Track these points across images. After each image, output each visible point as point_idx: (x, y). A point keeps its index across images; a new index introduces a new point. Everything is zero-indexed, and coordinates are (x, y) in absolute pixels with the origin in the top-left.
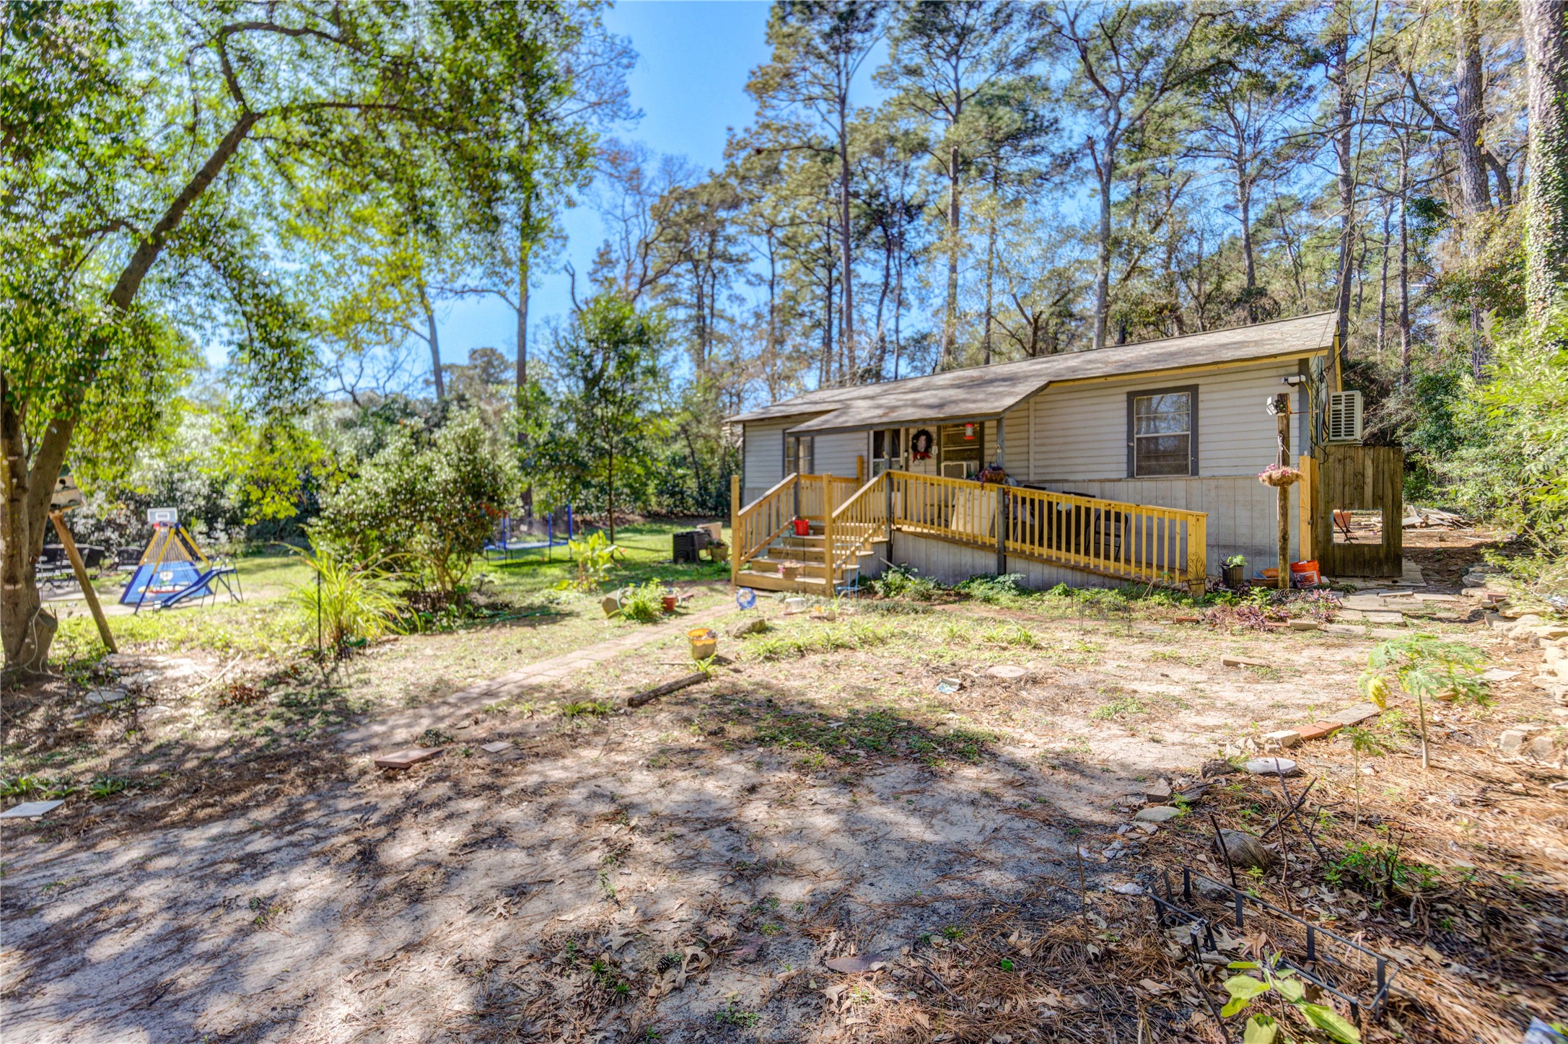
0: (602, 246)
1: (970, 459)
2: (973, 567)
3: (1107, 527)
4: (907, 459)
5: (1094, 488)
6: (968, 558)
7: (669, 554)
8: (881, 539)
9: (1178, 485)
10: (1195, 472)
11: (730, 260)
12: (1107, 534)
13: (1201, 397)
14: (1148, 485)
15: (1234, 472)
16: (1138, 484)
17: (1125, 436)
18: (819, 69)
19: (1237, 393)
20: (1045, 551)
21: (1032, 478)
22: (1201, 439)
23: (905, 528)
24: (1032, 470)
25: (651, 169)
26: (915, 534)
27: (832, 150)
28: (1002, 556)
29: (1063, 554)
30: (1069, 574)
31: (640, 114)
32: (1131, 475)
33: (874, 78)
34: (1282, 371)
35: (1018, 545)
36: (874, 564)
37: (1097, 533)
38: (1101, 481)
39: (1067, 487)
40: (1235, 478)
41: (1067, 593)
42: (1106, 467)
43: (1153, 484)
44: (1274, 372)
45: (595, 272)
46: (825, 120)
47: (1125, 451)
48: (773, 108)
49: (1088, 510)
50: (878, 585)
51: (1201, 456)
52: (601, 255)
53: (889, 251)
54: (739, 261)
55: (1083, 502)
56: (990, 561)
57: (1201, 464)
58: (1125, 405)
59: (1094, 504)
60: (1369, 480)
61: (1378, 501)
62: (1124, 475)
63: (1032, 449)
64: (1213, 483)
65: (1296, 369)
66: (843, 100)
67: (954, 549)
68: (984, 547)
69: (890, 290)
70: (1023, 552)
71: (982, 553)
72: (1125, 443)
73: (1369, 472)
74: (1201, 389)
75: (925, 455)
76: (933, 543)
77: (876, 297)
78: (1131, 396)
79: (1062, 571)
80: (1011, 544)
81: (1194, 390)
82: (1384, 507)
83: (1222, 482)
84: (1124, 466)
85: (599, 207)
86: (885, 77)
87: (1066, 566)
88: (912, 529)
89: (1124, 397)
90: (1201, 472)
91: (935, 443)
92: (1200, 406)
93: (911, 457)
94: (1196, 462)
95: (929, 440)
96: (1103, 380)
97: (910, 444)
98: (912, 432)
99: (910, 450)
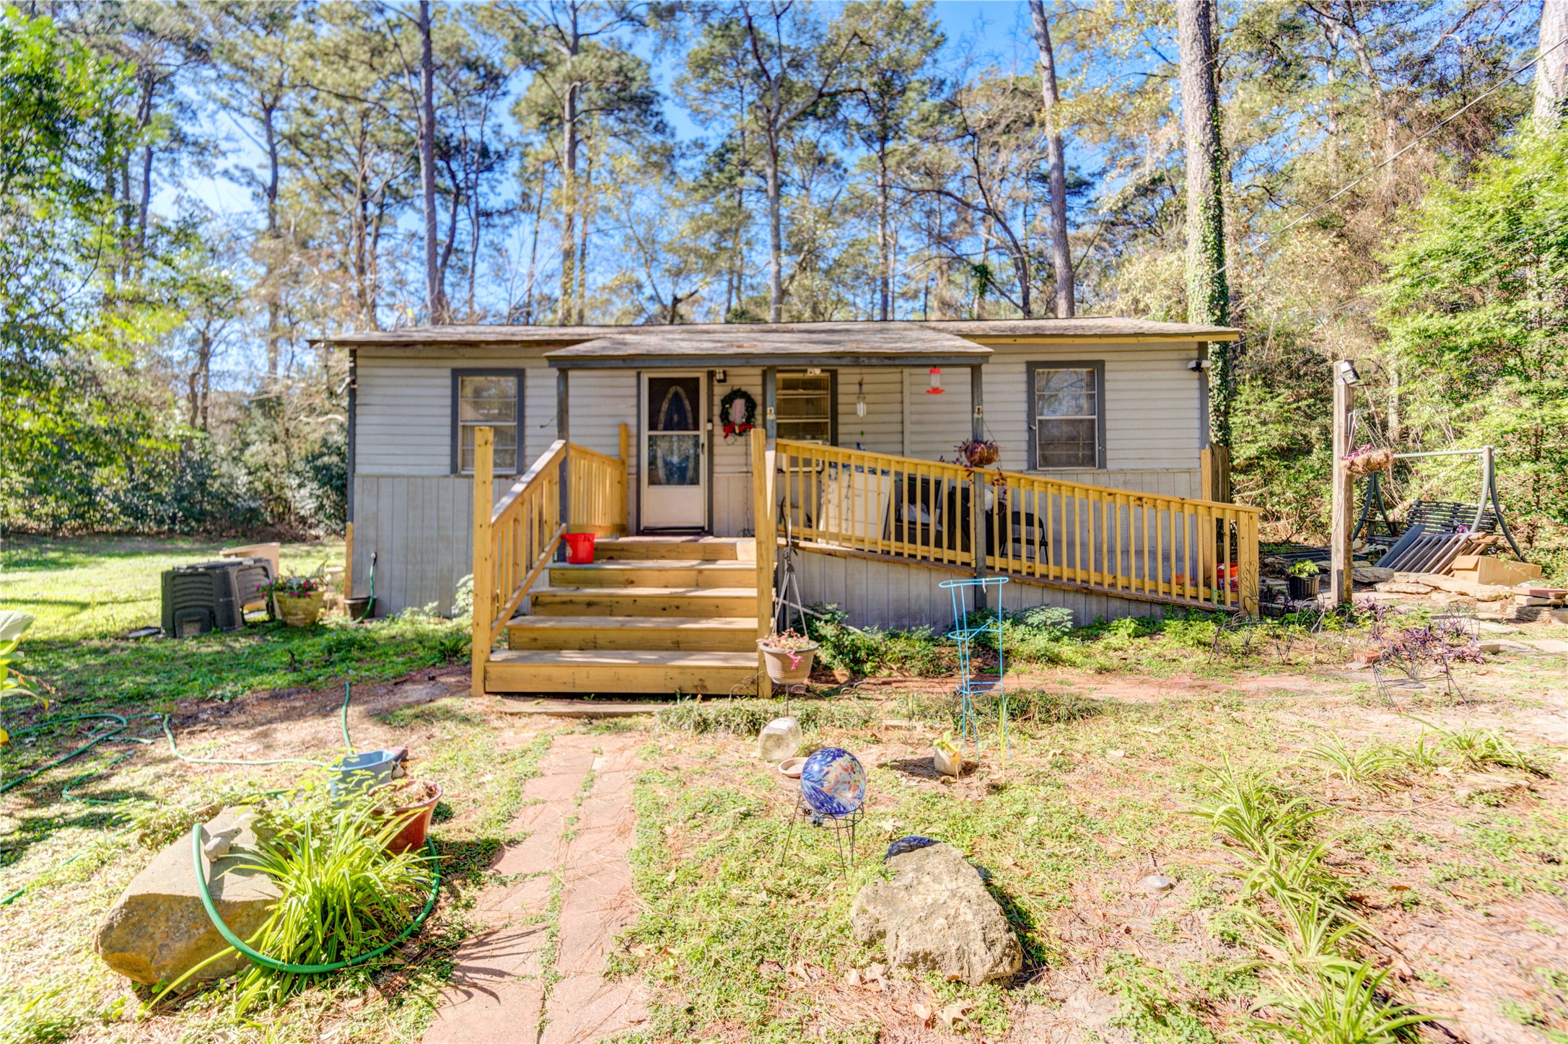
4: (711, 434)
6: (922, 587)
7: (153, 611)
9: (1082, 480)
10: (1103, 465)
13: (1108, 376)
15: (1140, 465)
16: (1041, 477)
17: (1024, 417)
19: (1140, 376)
32: (1032, 467)
34: (1182, 354)
40: (1142, 472)
42: (1004, 456)
44: (1175, 355)
47: (1025, 436)
51: (1109, 445)
57: (1109, 455)
58: (1024, 377)
62: (1025, 465)
63: (908, 427)
64: (1121, 478)
65: (1196, 353)
72: (1026, 426)
74: (1107, 367)
75: (745, 429)
78: (1031, 367)
81: (1097, 368)
83: (1129, 477)
84: (1024, 456)
89: (1023, 368)
90: (1110, 465)
91: (759, 410)
92: (1107, 385)
93: (719, 430)
94: (1103, 453)
95: (751, 405)
96: (1010, 341)
97: (717, 410)
98: (720, 391)
99: (717, 419)
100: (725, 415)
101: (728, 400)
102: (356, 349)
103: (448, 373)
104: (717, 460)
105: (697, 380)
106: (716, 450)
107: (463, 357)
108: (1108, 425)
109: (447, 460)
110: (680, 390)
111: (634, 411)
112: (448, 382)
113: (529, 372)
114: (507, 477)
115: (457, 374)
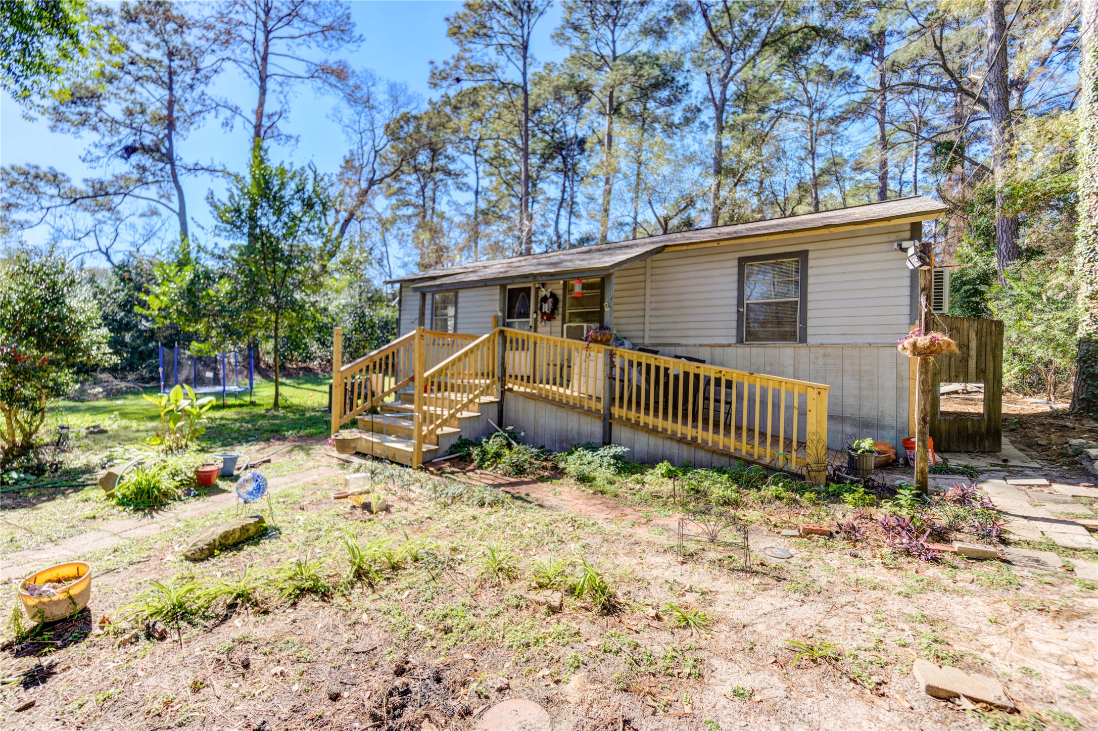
0: (348, 155)
1: (592, 321)
2: (579, 434)
3: (717, 393)
5: (704, 354)
6: (574, 424)
8: (492, 399)
9: (786, 352)
10: (803, 340)
11: (448, 173)
12: (717, 401)
13: (811, 263)
14: (756, 352)
15: (842, 340)
16: (747, 350)
17: (735, 301)
18: (507, 22)
19: (845, 260)
20: (650, 420)
21: (647, 341)
22: (810, 306)
23: (516, 388)
24: (647, 333)
25: (380, 95)
26: (525, 395)
27: (516, 86)
28: (608, 421)
29: (669, 425)
30: (674, 448)
31: (361, 38)
32: (740, 341)
33: (553, 37)
34: (893, 237)
35: (624, 412)
36: (481, 426)
37: (706, 398)
38: (711, 346)
39: (679, 351)
40: (843, 346)
41: (671, 475)
42: (717, 332)
43: (761, 350)
44: (884, 238)
45: (342, 174)
46: (509, 59)
47: (735, 317)
48: (471, 51)
49: (697, 376)
50: (475, 452)
51: (810, 323)
52: (347, 162)
53: (566, 176)
54: (457, 175)
55: (692, 368)
56: (596, 428)
57: (810, 331)
58: (736, 270)
59: (704, 370)
60: (973, 353)
61: (981, 375)
62: (733, 340)
63: (648, 313)
64: (821, 351)
65: (907, 234)
66: (525, 47)
67: (562, 413)
68: (589, 412)
69: (567, 203)
70: (629, 420)
71: (588, 419)
72: (735, 309)
73: (973, 344)
74: (811, 255)
75: (550, 317)
76: (541, 405)
77: (555, 209)
78: (742, 261)
79: (668, 443)
80: (616, 411)
81: (803, 255)
82: (986, 382)
83: (830, 351)
84: (734, 332)
85: (341, 121)
86: (559, 37)
87: (673, 437)
88: (522, 389)
89: (736, 263)
90: (810, 340)
91: (561, 305)
92: (810, 272)
93: (539, 318)
94: (804, 330)
95: (555, 302)
96: (715, 244)
97: (539, 305)
98: (541, 294)
101: (544, 299)
102: (401, 283)
105: (529, 289)
108: (810, 305)
110: (524, 294)
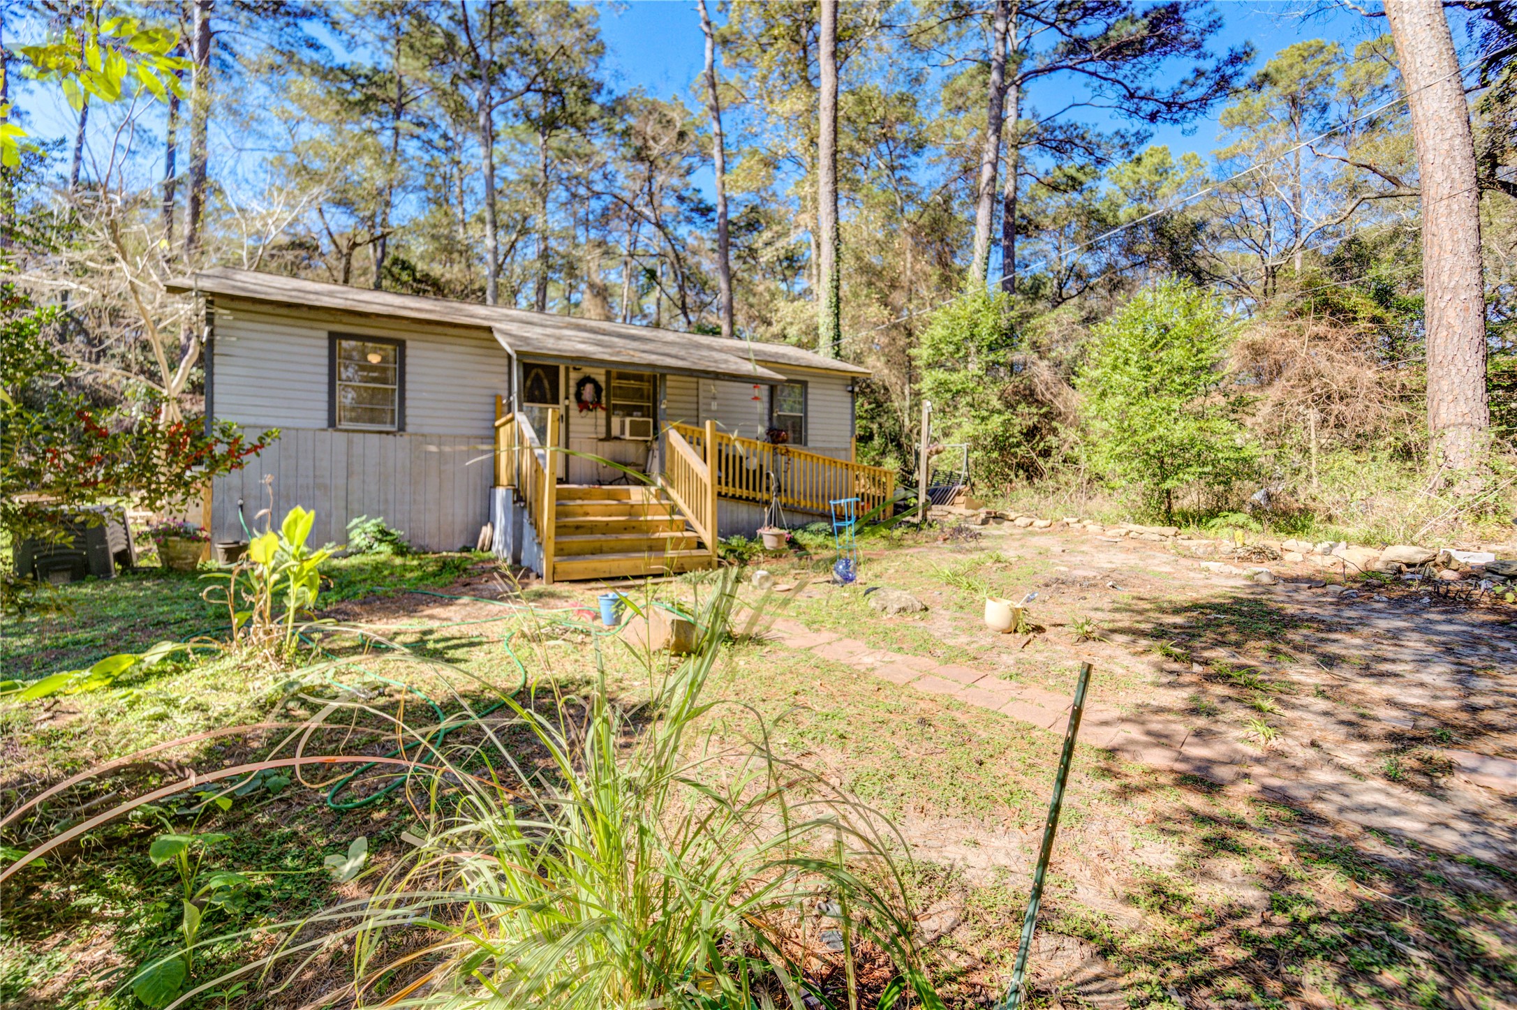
4: (568, 408)
10: (806, 443)
13: (809, 391)
15: (824, 445)
17: (768, 412)
34: (844, 382)
44: (841, 382)
47: (768, 424)
51: (809, 432)
57: (809, 438)
72: (768, 417)
74: (809, 385)
75: (597, 406)
81: (804, 384)
90: (809, 444)
91: (604, 393)
92: (809, 396)
93: (574, 405)
95: (598, 389)
97: (572, 390)
98: (574, 376)
99: (572, 397)
100: (578, 395)
101: (581, 383)
102: (213, 299)
103: (325, 335)
104: (571, 428)
105: (557, 368)
106: (571, 420)
107: (340, 322)
108: (809, 420)
109: (325, 415)
110: (540, 372)
111: (506, 385)
112: (325, 343)
113: (409, 344)
114: (388, 433)
115: (333, 337)
